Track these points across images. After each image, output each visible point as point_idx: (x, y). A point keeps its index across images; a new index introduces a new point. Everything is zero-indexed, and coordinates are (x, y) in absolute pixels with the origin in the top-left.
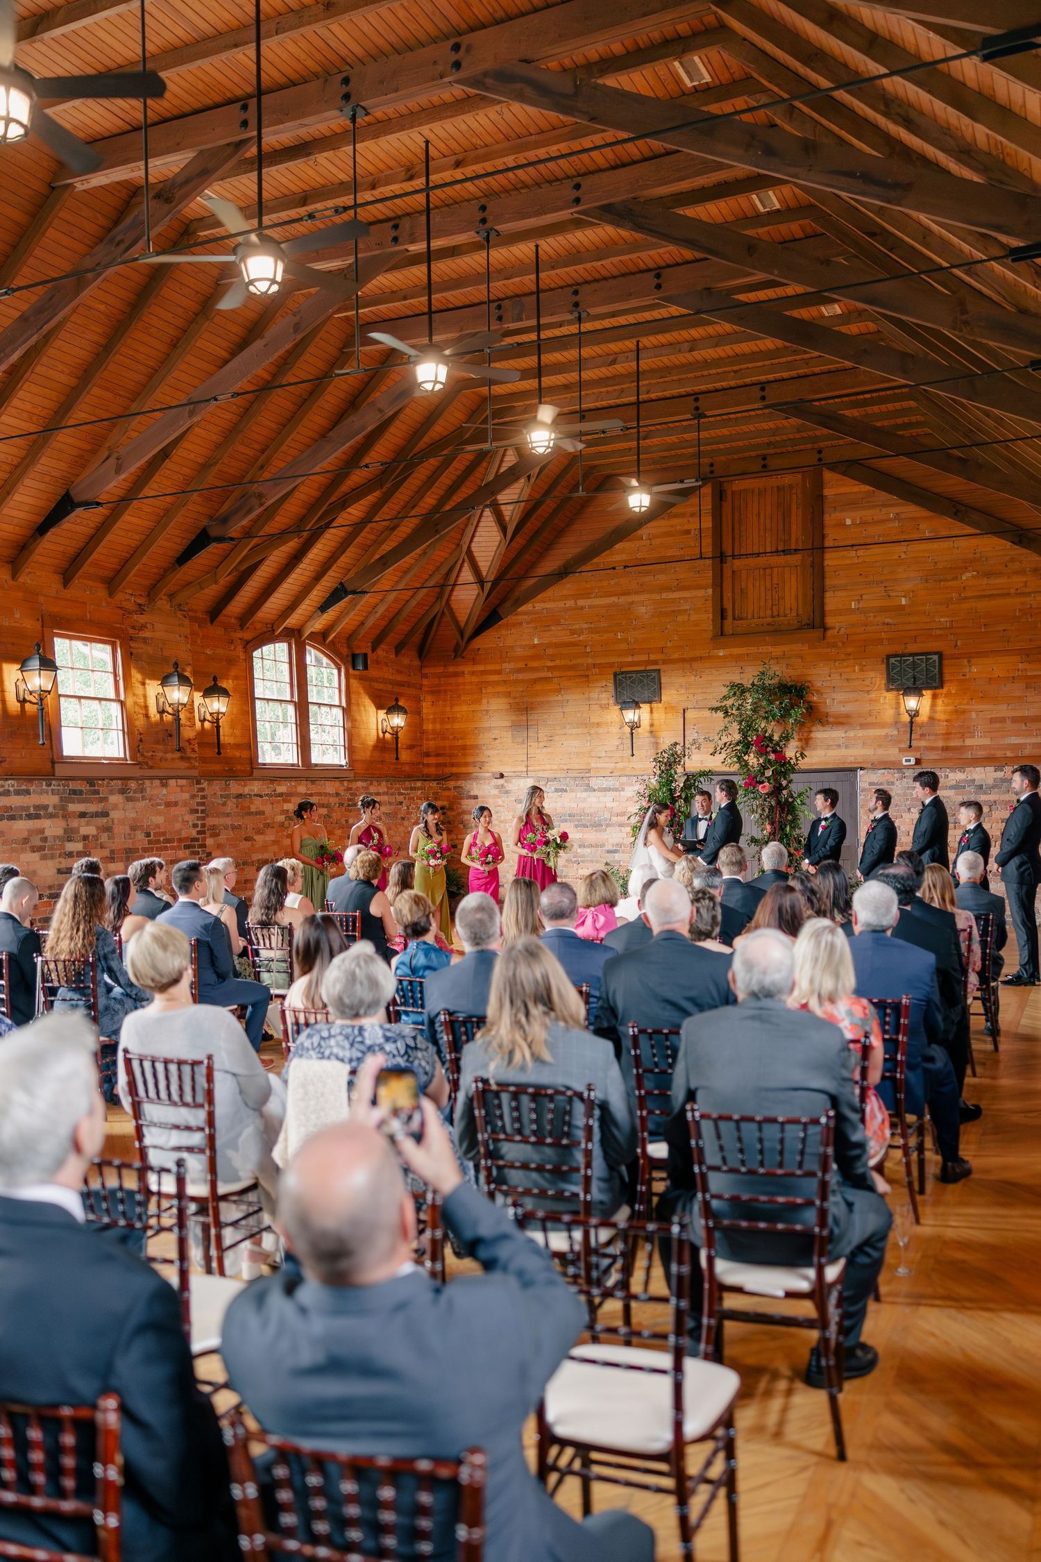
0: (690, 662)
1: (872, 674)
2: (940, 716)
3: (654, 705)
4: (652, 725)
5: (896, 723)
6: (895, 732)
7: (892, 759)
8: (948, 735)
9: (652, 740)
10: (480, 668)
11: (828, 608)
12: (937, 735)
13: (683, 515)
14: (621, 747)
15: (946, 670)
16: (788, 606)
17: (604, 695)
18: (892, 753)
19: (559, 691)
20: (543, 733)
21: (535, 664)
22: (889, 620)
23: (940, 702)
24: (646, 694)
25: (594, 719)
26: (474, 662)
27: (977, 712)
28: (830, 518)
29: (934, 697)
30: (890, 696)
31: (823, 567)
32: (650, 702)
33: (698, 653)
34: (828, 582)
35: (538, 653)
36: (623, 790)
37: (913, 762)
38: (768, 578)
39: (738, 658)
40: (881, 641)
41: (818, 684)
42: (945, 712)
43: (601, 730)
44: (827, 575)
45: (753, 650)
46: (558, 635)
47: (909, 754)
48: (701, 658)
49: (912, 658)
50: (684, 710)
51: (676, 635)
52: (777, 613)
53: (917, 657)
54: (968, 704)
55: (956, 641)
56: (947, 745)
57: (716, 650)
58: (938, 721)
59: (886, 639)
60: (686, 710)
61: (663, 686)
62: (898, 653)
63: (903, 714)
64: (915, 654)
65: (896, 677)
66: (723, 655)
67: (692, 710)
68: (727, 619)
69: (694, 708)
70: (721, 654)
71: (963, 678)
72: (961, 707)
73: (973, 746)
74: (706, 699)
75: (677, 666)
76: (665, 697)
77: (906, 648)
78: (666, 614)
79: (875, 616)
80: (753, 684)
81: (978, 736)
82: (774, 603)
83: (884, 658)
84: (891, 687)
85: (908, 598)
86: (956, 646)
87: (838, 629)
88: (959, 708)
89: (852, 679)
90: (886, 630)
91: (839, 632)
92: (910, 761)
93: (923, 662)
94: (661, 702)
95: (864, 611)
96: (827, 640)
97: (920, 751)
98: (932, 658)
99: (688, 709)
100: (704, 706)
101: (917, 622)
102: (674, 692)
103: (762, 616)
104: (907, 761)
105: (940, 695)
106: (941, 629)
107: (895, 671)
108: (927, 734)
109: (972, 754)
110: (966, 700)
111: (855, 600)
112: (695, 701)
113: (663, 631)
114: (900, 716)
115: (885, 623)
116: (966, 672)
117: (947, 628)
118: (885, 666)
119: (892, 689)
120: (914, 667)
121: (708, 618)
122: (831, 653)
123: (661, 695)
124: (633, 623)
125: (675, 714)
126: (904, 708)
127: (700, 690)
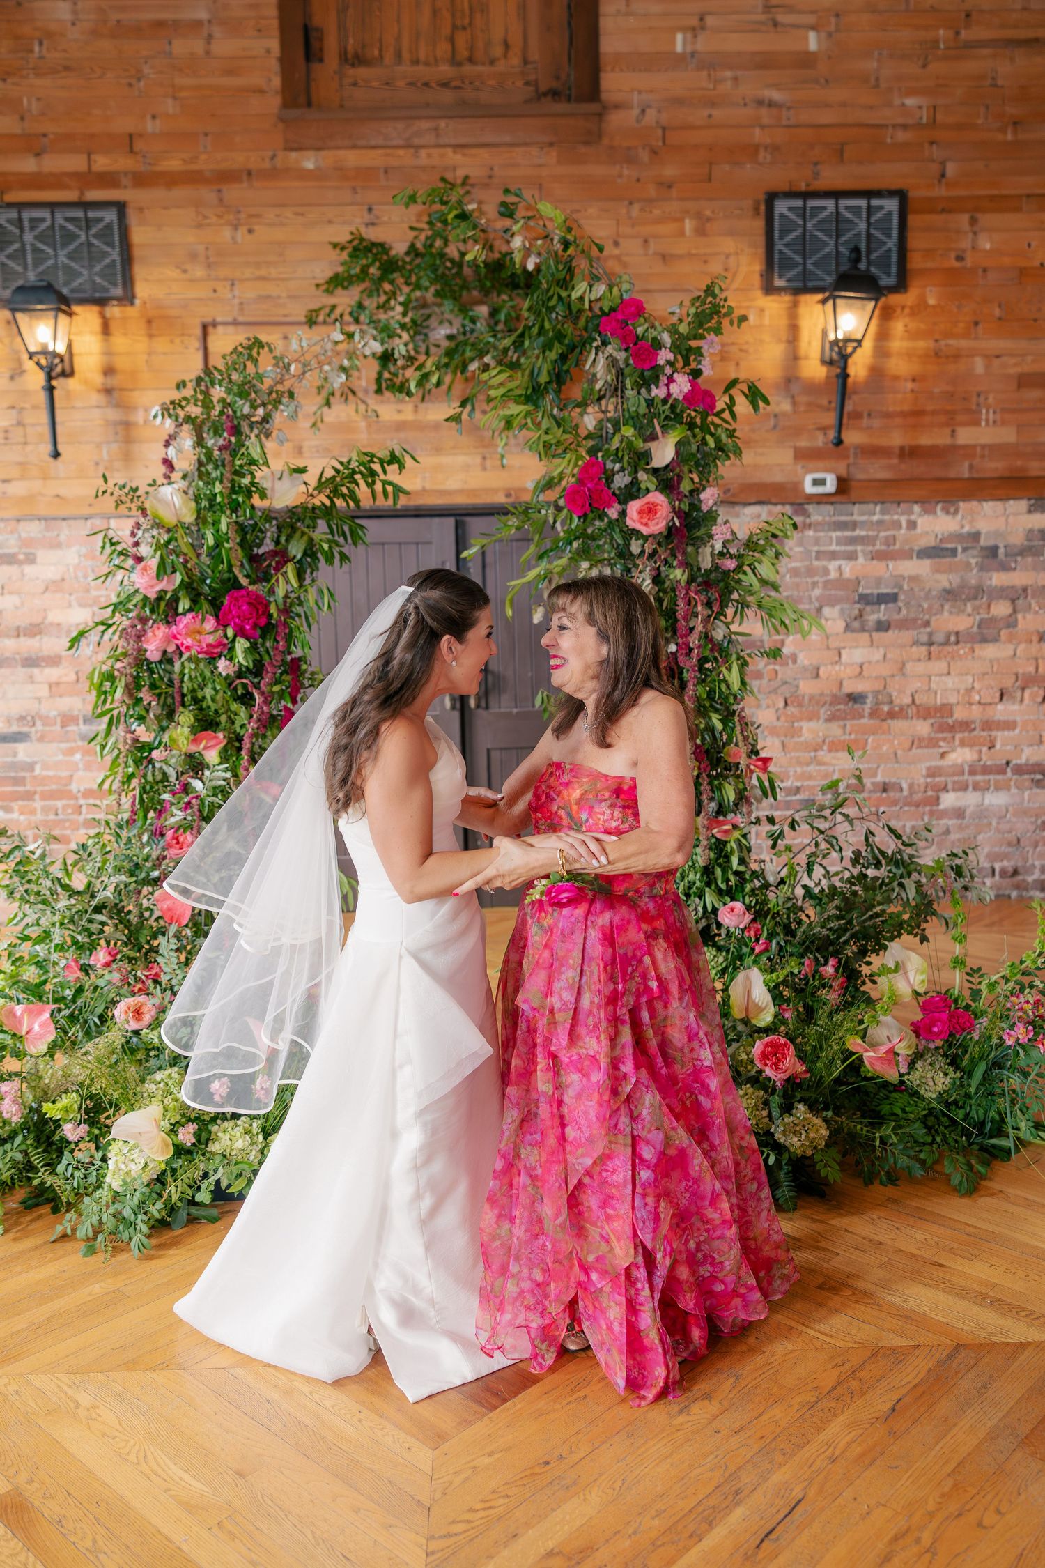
0: (215, 184)
1: (729, 245)
2: (898, 366)
3: (114, 311)
4: (109, 371)
5: (790, 380)
7: (778, 478)
8: (915, 416)
9: (113, 414)
11: (609, 45)
12: (888, 415)
14: (17, 435)
15: (916, 242)
16: (497, 33)
18: (775, 461)
22: (776, 95)
23: (899, 326)
24: (84, 277)
27: (989, 357)
29: (885, 310)
30: (772, 308)
32: (101, 302)
33: (237, 159)
36: (31, 560)
37: (830, 486)
39: (358, 179)
40: (752, 150)
42: (909, 355)
47: (821, 464)
48: (249, 173)
49: (830, 204)
50: (205, 328)
51: (170, 101)
52: (466, 54)
53: (844, 203)
54: (966, 335)
55: (943, 164)
56: (914, 443)
57: (293, 155)
58: (896, 378)
59: (766, 148)
60: (210, 329)
61: (137, 253)
62: (794, 189)
63: (806, 358)
64: (836, 195)
65: (790, 253)
66: (318, 169)
67: (231, 329)
68: (321, 60)
69: (235, 323)
70: (309, 165)
71: (957, 264)
72: (951, 342)
73: (974, 447)
74: (268, 297)
75: (179, 193)
76: (142, 290)
77: (816, 175)
78: (137, 31)
79: (736, 79)
80: (412, 250)
81: (987, 420)
82: (459, 23)
83: (757, 203)
84: (778, 282)
85: (823, 35)
86: (943, 175)
87: (636, 112)
88: (947, 345)
89: (672, 256)
90: (766, 121)
91: (638, 121)
92: (822, 482)
93: (859, 217)
94: (132, 304)
95: (710, 64)
96: (605, 141)
97: (847, 457)
98: (881, 208)
99: (214, 325)
100: (265, 319)
101: (844, 105)
102: (172, 273)
103: (422, 55)
104: (816, 482)
105: (899, 310)
106: (905, 127)
107: (787, 239)
108: (865, 415)
109: (971, 467)
110: (961, 325)
111: (683, 29)
112: (236, 301)
113: (130, 85)
114: (803, 363)
115: (760, 103)
116: (964, 251)
117: (919, 126)
118: (760, 224)
119: (779, 290)
120: (837, 230)
121: (268, 51)
122: (619, 180)
123: (128, 282)
124: (32, 51)
125: (177, 341)
126: (809, 343)
127: (248, 273)
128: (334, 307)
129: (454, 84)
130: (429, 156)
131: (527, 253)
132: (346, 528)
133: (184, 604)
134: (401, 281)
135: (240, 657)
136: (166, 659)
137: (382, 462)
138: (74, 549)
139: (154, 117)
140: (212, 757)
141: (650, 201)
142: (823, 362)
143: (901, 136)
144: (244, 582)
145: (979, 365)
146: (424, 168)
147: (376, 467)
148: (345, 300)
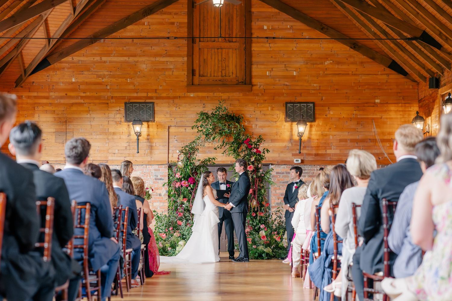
0: (173, 99)
1: (278, 112)
2: (314, 137)
3: (150, 123)
4: (148, 135)
5: (291, 139)
6: (290, 145)
7: (288, 159)
8: (318, 147)
9: (148, 144)
10: (35, 94)
11: (253, 74)
12: (312, 147)
13: (170, 13)
15: (317, 112)
16: (231, 72)
17: (118, 116)
18: (288, 156)
19: (88, 112)
21: (72, 94)
22: (287, 84)
23: (314, 129)
24: (145, 117)
25: (111, 130)
26: (30, 90)
27: (333, 136)
28: (255, 24)
29: (311, 126)
30: (288, 125)
31: (251, 51)
32: (148, 121)
33: (178, 94)
34: (254, 59)
35: (75, 88)
37: (300, 162)
38: (220, 54)
39: (202, 98)
40: (283, 94)
41: (248, 116)
42: (316, 135)
43: (115, 137)
44: (254, 55)
45: (211, 94)
46: (87, 77)
47: (298, 157)
48: (180, 97)
49: (299, 105)
50: (169, 127)
51: (164, 83)
52: (224, 75)
53: (301, 104)
54: (328, 131)
55: (322, 97)
56: (317, 153)
57: (189, 93)
58: (313, 139)
59: (285, 93)
60: (170, 127)
61: (156, 112)
62: (291, 101)
63: (294, 135)
64: (300, 103)
65: (291, 114)
66: (193, 96)
67: (174, 127)
68: (195, 76)
69: (175, 126)
70: (192, 96)
71: (326, 117)
72: (325, 132)
73: (331, 154)
74: (182, 121)
75: (165, 101)
76: (156, 119)
77: (296, 99)
78: (158, 70)
79: (279, 80)
80: (212, 114)
81: (333, 149)
82: (223, 69)
83: (284, 104)
84: (288, 120)
85: (297, 72)
86: (322, 99)
87: (259, 86)
88: (324, 133)
89: (266, 114)
90: (285, 88)
91: (259, 88)
92: (298, 161)
93: (305, 107)
94: (154, 122)
95: (274, 77)
96: (253, 92)
97: (304, 155)
98: (310, 105)
99: (171, 127)
100: (181, 125)
101: (301, 85)
102: (163, 116)
103: (215, 75)
104: (296, 161)
105: (314, 126)
106: (314, 90)
107: (290, 111)
108: (307, 147)
109: (330, 158)
110: (327, 129)
111: (269, 71)
112: (176, 122)
113: (156, 80)
114: (294, 136)
115: (284, 85)
116: (327, 114)
117: (317, 90)
118: (284, 108)
119: (289, 121)
120: (300, 110)
121: (184, 74)
122: (255, 99)
123: (154, 118)
124: (137, 73)
125: (163, 129)
126: (295, 132)
127: (178, 117)
128: (197, 125)
129: (222, 80)
130: (216, 94)
131: (234, 130)
132: (206, 169)
133: (183, 179)
134: (210, 120)
135: (192, 187)
136: (179, 188)
137: (212, 159)
138: (139, 172)
139: (161, 86)
140: (185, 202)
141: (261, 103)
142: (298, 136)
143: (313, 92)
144: (192, 176)
145: (331, 137)
146: (215, 97)
147: (211, 160)
148: (199, 124)
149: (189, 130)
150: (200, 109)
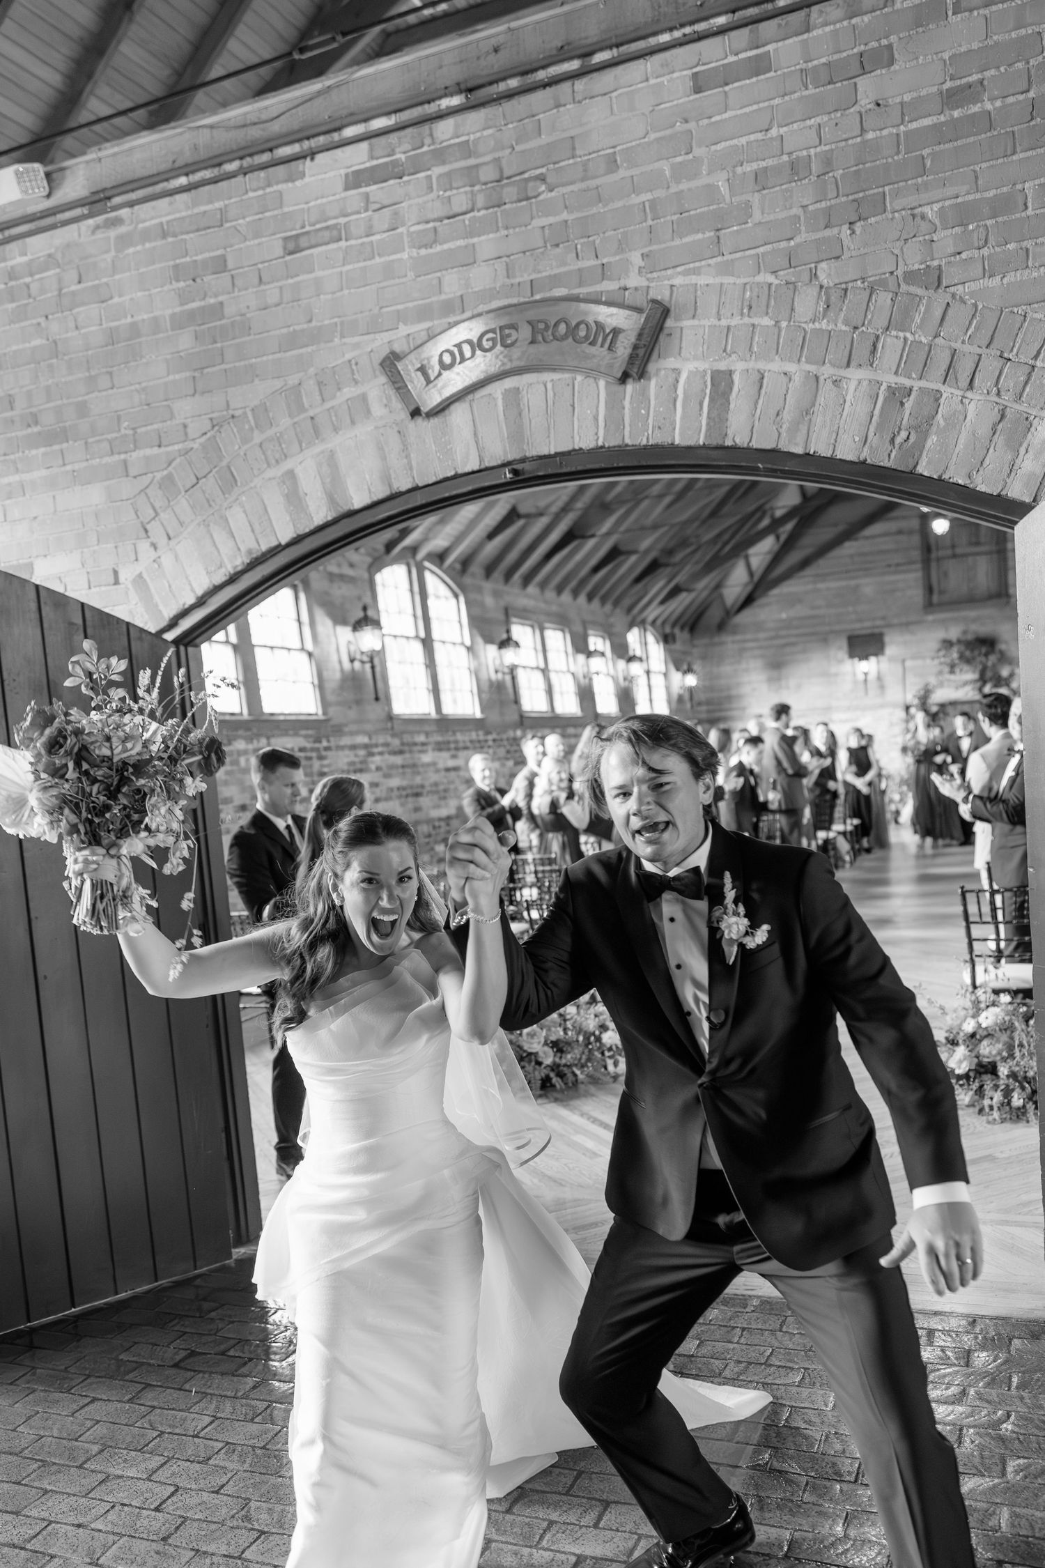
0: (906, 626)
3: (880, 657)
4: (878, 672)
9: (879, 685)
14: (854, 690)
16: (981, 581)
17: (841, 652)
19: (804, 651)
20: (792, 682)
21: (783, 633)
25: (833, 671)
26: (734, 633)
32: (876, 656)
33: (912, 619)
35: (786, 625)
38: (965, 562)
43: (839, 678)
48: (916, 622)
50: (903, 660)
51: (895, 607)
52: (972, 588)
57: (927, 616)
61: (886, 643)
67: (910, 660)
68: (934, 594)
69: (912, 658)
70: (931, 618)
74: (920, 651)
75: (896, 629)
76: (887, 651)
78: (887, 592)
80: (958, 639)
82: (970, 581)
94: (885, 655)
99: (906, 660)
100: (919, 657)
102: (895, 648)
103: (961, 590)
112: (912, 653)
113: (885, 604)
121: (920, 593)
123: (884, 650)
124: (861, 599)
125: (896, 663)
127: (915, 646)
129: (970, 595)
130: (962, 614)
134: (955, 647)
139: (891, 611)
146: (961, 617)
148: (941, 654)
149: (928, 661)
150: (941, 634)
